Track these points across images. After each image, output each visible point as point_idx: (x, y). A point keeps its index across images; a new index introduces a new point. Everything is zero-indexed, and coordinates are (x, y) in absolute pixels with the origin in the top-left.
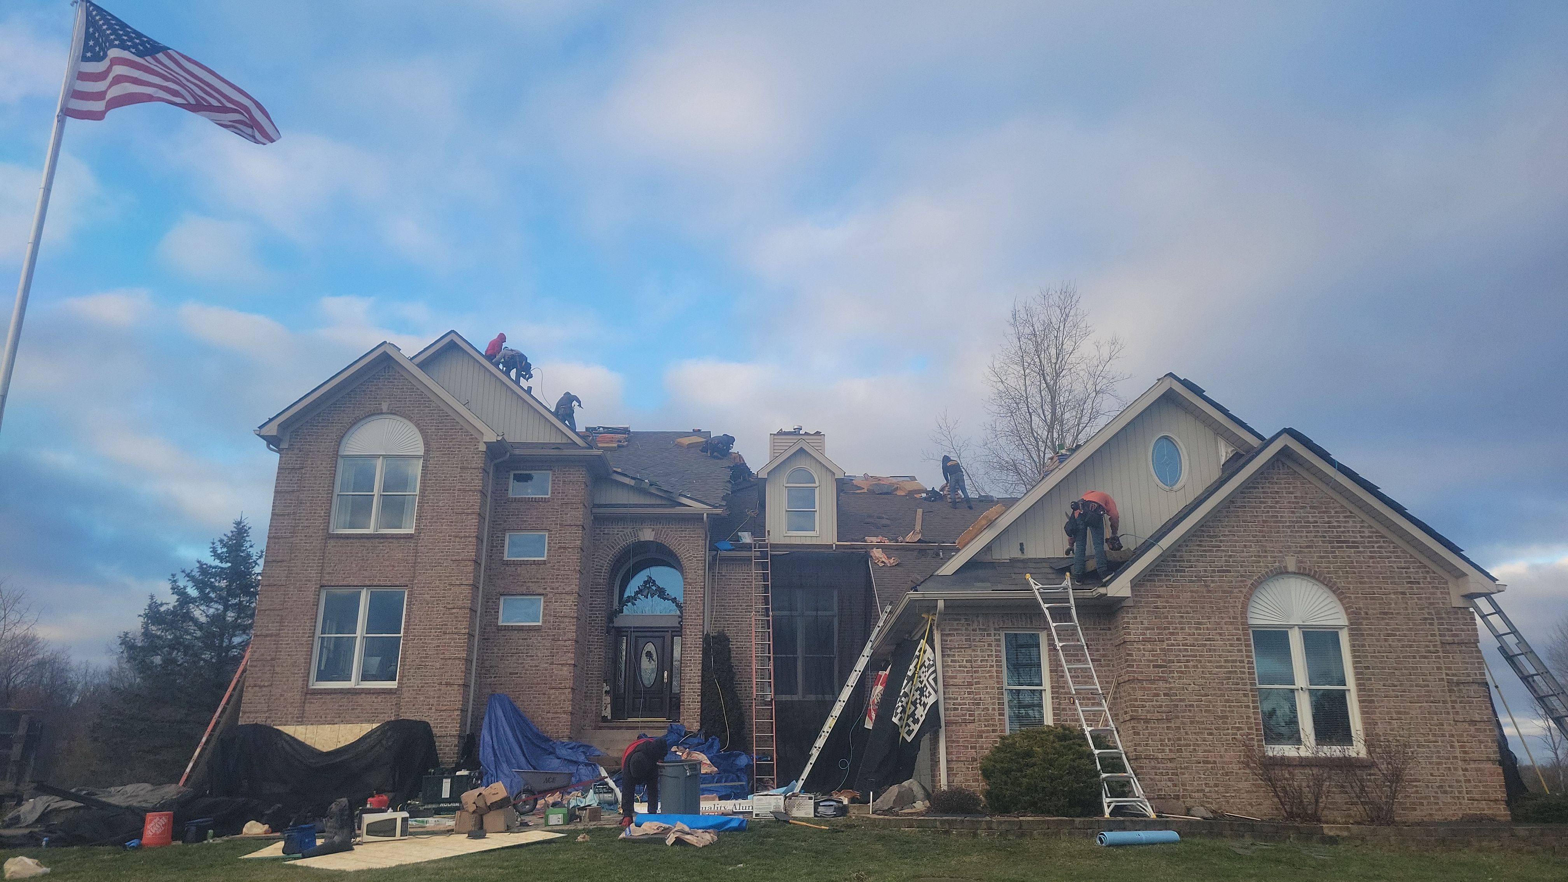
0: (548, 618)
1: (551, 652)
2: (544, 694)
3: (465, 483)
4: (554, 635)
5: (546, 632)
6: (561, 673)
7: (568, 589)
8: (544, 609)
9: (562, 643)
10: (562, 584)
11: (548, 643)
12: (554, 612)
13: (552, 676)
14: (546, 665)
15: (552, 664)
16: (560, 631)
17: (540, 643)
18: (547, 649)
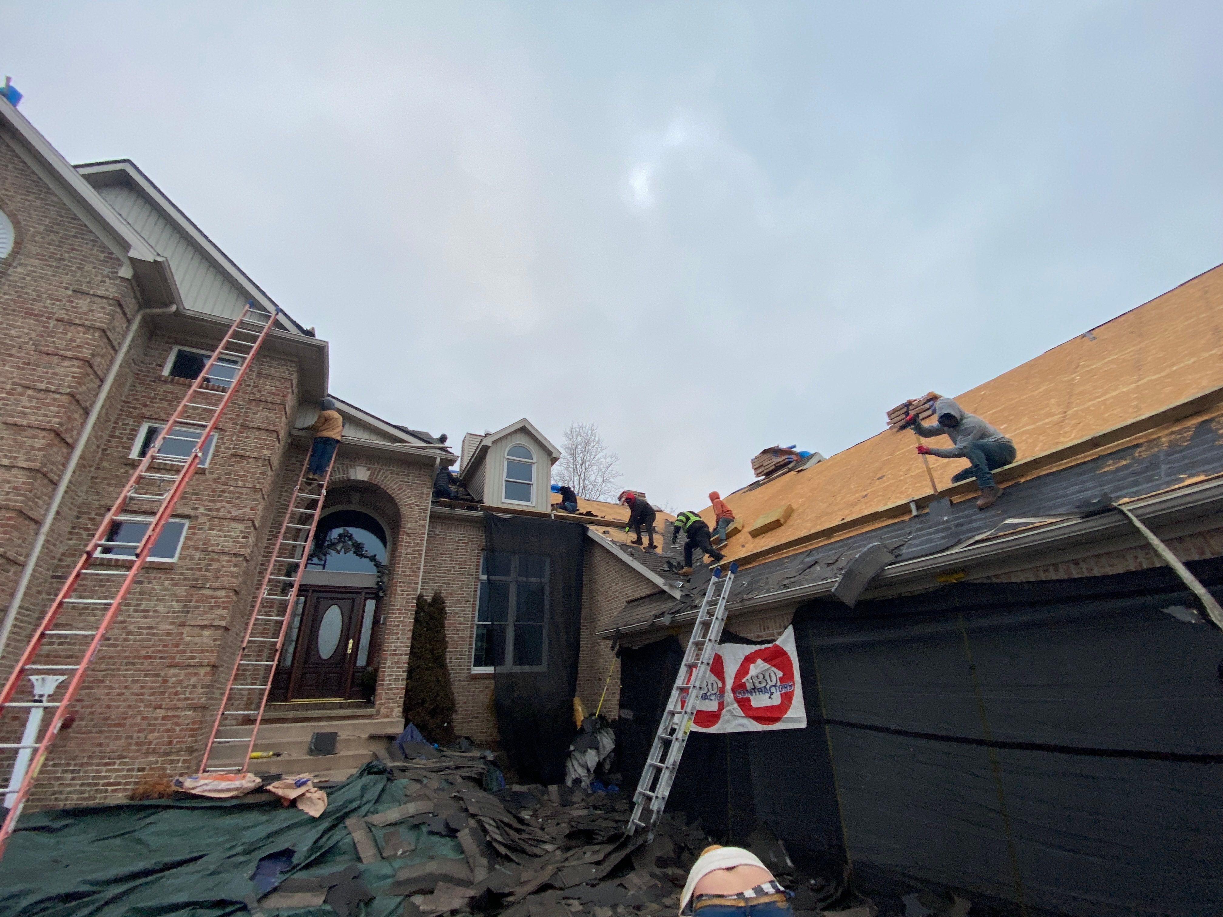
0: (191, 551)
1: (185, 606)
2: (157, 675)
3: (77, 313)
4: (197, 580)
5: (182, 574)
6: (197, 640)
7: (235, 513)
8: (187, 538)
9: (208, 592)
10: (227, 505)
11: (181, 592)
12: (204, 544)
13: (177, 646)
14: (170, 627)
15: (183, 625)
16: (209, 574)
17: (165, 590)
18: (177, 601)
